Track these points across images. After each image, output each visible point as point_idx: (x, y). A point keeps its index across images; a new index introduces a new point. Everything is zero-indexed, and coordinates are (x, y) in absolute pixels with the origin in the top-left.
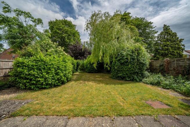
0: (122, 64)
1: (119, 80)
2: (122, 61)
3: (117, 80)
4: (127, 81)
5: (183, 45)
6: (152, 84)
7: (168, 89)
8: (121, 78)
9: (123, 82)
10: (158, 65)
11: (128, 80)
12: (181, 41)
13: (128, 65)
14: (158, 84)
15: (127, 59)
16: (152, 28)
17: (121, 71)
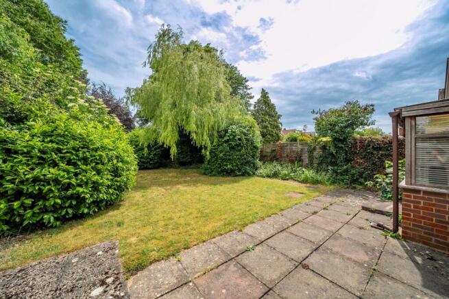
0: (232, 148)
1: (223, 176)
2: (233, 144)
3: (221, 177)
4: (236, 176)
5: (281, 124)
6: (268, 176)
7: (288, 179)
8: (227, 172)
9: (230, 178)
10: (269, 150)
11: (239, 175)
12: (279, 117)
13: (240, 151)
14: (275, 175)
15: (240, 139)
16: (247, 89)
17: (229, 159)
